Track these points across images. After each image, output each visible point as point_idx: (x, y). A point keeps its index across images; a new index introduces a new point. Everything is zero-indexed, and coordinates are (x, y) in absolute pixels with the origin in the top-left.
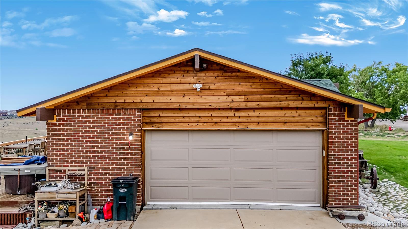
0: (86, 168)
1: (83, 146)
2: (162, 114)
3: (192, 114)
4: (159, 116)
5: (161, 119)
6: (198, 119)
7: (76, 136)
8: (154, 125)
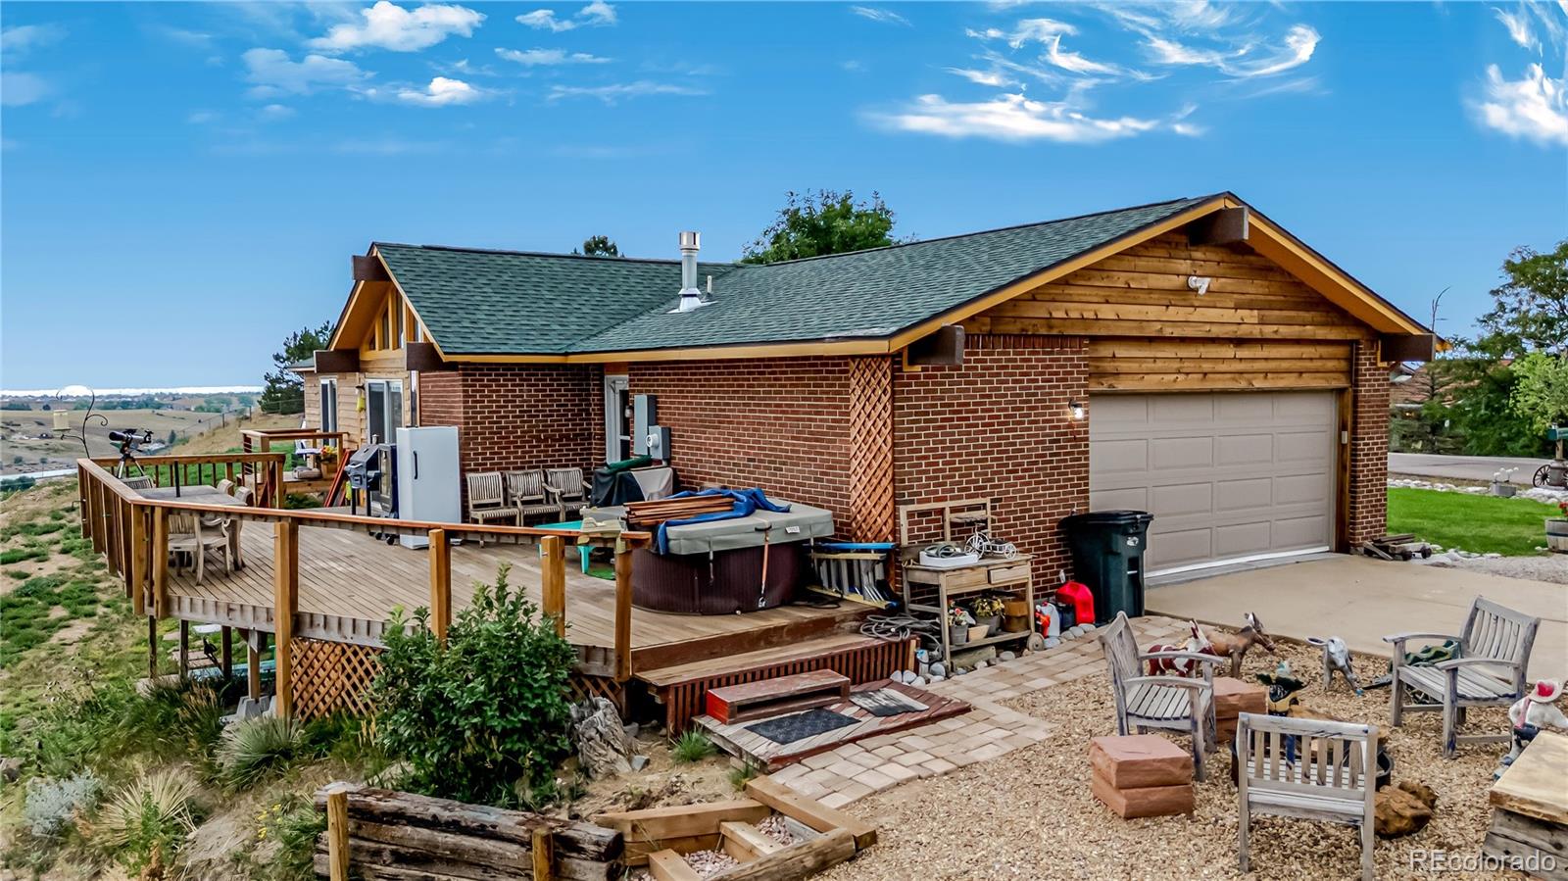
0: (987, 500)
1: (978, 440)
2: (1121, 351)
3: (1168, 351)
4: (1114, 356)
5: (1116, 364)
6: (1176, 365)
7: (961, 413)
8: (1103, 381)
